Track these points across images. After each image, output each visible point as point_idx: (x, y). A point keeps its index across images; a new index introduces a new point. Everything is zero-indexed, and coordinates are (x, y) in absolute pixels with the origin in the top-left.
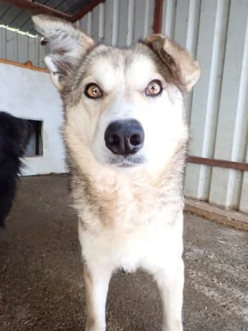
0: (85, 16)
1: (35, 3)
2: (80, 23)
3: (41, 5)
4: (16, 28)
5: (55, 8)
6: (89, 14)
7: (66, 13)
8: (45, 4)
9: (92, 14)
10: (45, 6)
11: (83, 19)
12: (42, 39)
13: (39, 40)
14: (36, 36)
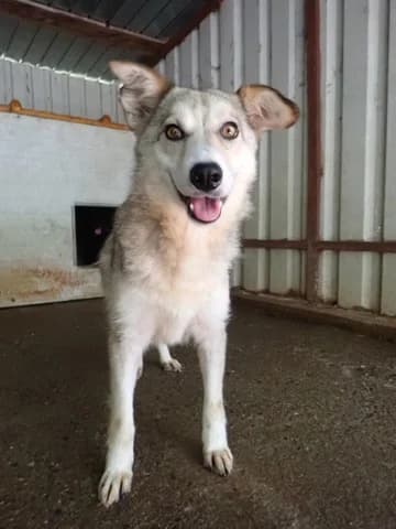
0: (188, 38)
1: (112, 28)
2: (180, 51)
3: (120, 30)
4: (83, 73)
5: (141, 33)
6: (194, 34)
7: (156, 37)
8: (125, 28)
9: (199, 34)
10: (126, 31)
11: (183, 44)
12: (121, 85)
13: (117, 87)
14: (113, 82)
